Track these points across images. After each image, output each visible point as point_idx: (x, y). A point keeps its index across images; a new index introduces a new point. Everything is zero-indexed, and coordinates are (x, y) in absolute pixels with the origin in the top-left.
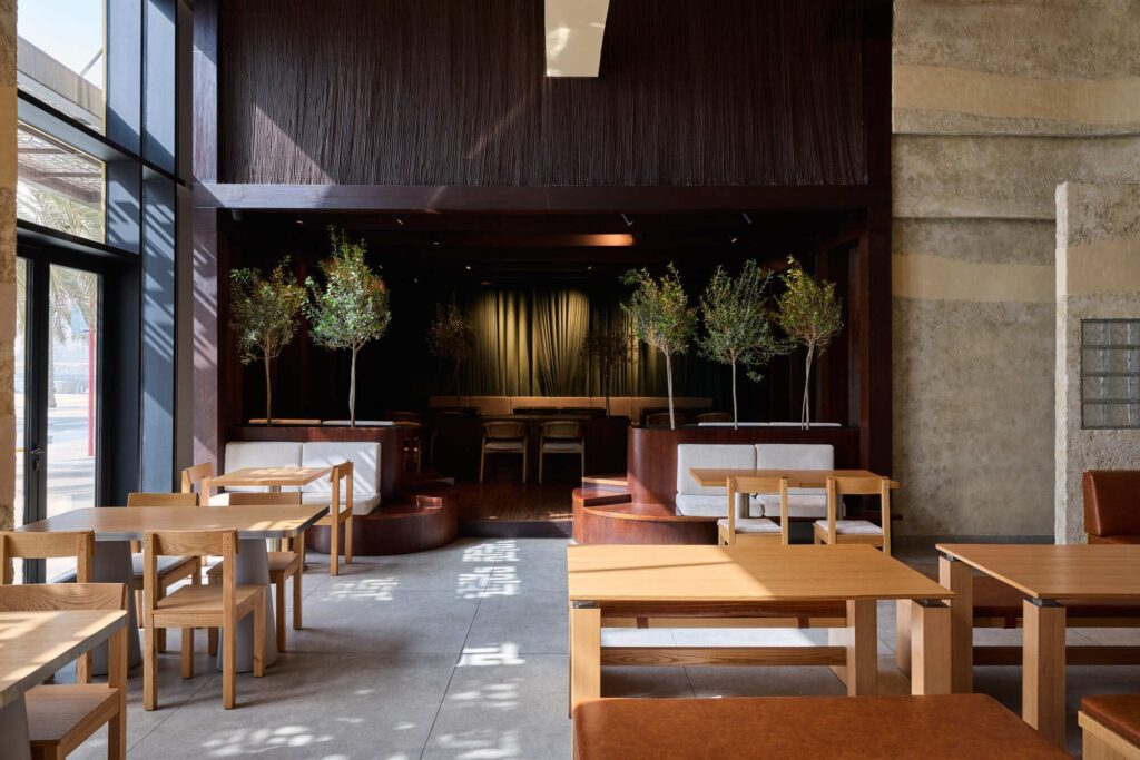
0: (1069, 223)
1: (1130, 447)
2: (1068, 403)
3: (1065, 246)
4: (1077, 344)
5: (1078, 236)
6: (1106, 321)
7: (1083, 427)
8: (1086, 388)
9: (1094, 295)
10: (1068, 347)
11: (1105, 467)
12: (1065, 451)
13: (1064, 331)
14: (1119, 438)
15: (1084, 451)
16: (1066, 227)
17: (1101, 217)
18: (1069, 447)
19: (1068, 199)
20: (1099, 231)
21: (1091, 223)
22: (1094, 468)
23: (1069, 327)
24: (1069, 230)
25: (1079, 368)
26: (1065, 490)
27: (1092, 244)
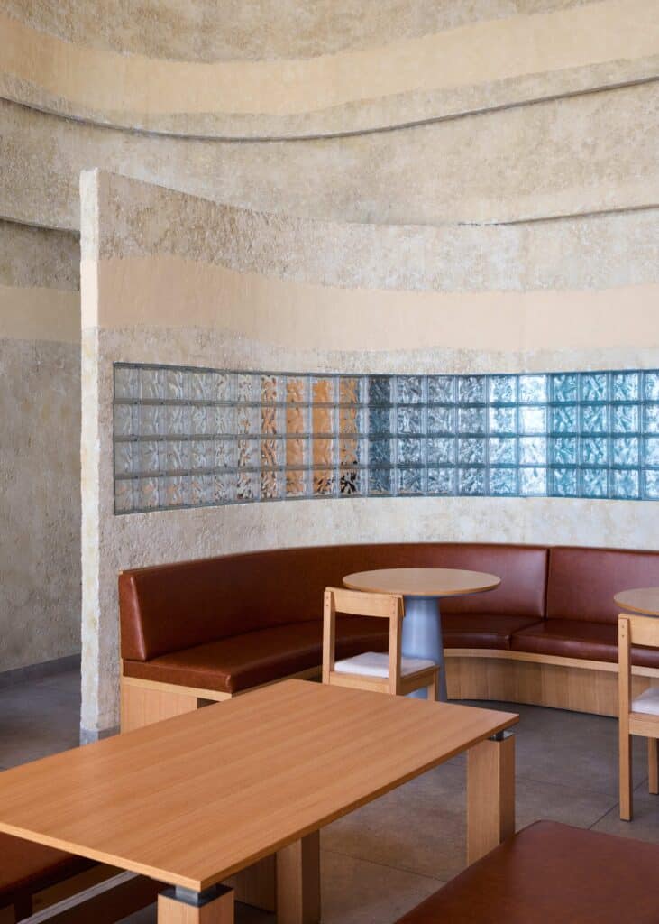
0: (101, 226)
1: (161, 535)
2: (100, 480)
3: (96, 257)
4: (110, 396)
5: (109, 247)
6: (137, 366)
7: (116, 512)
8: (118, 459)
9: (126, 330)
10: (100, 402)
11: (137, 565)
12: (97, 548)
13: (95, 378)
14: (150, 524)
15: (118, 546)
16: (97, 232)
17: (132, 223)
18: (101, 541)
19: (99, 192)
20: (130, 242)
21: (122, 231)
22: (127, 567)
23: (101, 373)
24: (101, 236)
25: (111, 430)
26: (98, 602)
27: (124, 259)
